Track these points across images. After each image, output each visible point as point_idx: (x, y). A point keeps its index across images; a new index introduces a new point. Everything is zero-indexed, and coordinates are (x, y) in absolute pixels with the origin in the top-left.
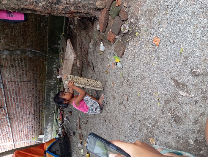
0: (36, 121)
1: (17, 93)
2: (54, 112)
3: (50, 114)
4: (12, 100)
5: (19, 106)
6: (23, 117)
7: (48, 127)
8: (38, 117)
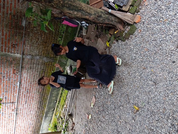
0: (36, 117)
4: (23, 96)
6: (27, 113)
8: (39, 114)
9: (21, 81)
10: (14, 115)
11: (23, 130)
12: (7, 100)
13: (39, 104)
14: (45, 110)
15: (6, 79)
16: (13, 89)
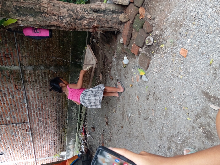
0: (58, 137)
2: (77, 128)
3: (72, 130)
4: (35, 115)
5: (42, 121)
6: (45, 132)
7: (70, 143)
8: (60, 132)
9: (27, 98)
10: (29, 136)
11: (44, 151)
12: (16, 119)
13: (58, 122)
15: (9, 96)
16: (20, 108)
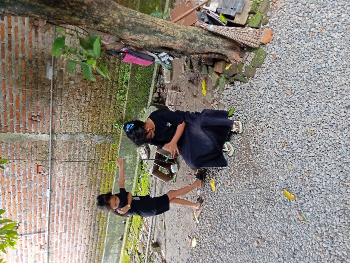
0: (89, 258)
1: (69, 205)
4: (59, 217)
5: (67, 228)
6: (70, 250)
8: (93, 250)
9: (52, 187)
10: (43, 258)
12: (28, 227)
13: (92, 230)
14: (105, 241)
15: (24, 185)
16: (38, 204)
